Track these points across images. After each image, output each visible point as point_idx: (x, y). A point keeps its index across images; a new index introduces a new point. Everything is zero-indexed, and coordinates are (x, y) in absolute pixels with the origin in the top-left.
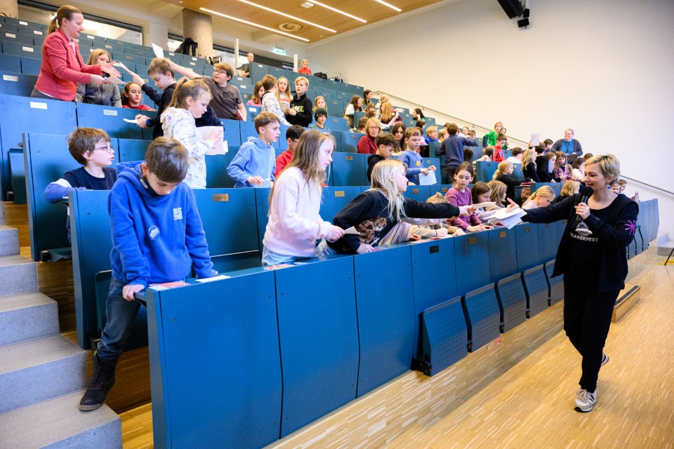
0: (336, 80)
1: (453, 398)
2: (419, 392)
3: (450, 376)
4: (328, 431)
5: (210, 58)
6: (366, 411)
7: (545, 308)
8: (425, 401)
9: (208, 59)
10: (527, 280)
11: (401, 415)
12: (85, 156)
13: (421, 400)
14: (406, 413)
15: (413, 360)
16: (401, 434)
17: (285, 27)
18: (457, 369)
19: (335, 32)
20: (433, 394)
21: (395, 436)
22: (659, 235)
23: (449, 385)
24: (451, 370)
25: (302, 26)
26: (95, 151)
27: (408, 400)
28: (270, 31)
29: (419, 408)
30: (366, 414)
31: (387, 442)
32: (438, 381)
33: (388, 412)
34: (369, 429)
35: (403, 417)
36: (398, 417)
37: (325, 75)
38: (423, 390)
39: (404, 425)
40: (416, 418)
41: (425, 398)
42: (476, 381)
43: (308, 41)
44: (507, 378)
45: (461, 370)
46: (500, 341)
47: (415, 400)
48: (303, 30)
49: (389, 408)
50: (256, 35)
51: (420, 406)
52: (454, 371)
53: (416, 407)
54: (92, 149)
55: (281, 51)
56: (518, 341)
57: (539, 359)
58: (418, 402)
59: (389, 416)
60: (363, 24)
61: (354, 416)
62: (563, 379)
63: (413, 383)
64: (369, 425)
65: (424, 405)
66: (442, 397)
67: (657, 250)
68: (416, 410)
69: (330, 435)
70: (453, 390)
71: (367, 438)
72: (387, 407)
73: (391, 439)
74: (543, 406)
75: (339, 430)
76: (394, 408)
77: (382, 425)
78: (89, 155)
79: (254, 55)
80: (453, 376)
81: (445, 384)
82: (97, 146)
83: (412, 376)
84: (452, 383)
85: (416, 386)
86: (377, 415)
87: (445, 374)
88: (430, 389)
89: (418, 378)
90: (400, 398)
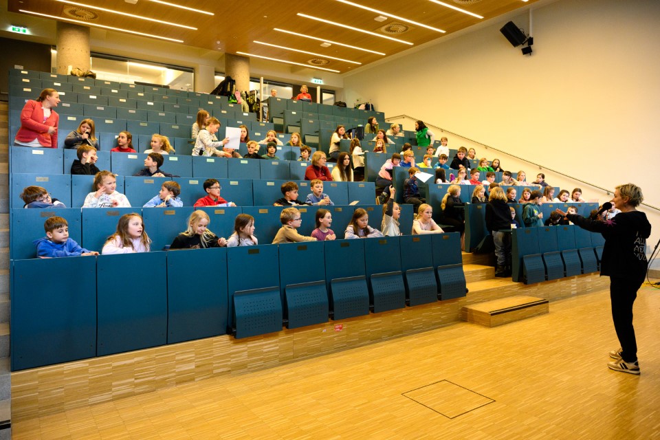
1: (275, 363)
2: (232, 351)
3: (272, 345)
4: (136, 359)
5: (246, 92)
6: (175, 354)
8: (240, 358)
11: (212, 364)
13: (234, 358)
14: (217, 363)
16: (211, 377)
17: (313, 62)
18: (280, 342)
19: (360, 64)
20: (249, 356)
21: (205, 377)
23: (269, 352)
24: (272, 341)
25: (329, 61)
27: (220, 354)
30: (174, 356)
31: (196, 380)
32: (255, 346)
33: (197, 358)
34: (177, 366)
35: (214, 365)
36: (208, 364)
37: (345, 104)
38: (237, 350)
39: (215, 372)
40: (229, 369)
41: (240, 356)
42: (306, 355)
43: (339, 72)
45: (285, 343)
46: (341, 328)
47: (227, 356)
49: (198, 356)
51: (233, 361)
52: (276, 342)
53: (229, 361)
55: (319, 80)
56: (368, 331)
58: (231, 358)
59: (198, 362)
60: (382, 57)
61: (162, 355)
63: (228, 343)
64: (176, 364)
65: (239, 361)
66: (261, 359)
68: (229, 363)
69: (139, 362)
70: (276, 357)
71: (174, 372)
72: (196, 355)
73: (201, 378)
75: (147, 361)
76: (204, 357)
77: (192, 366)
80: (277, 346)
81: (265, 350)
83: (225, 339)
84: (274, 351)
85: (230, 346)
86: (186, 359)
87: (264, 343)
88: (246, 351)
89: (231, 340)
90: (211, 351)
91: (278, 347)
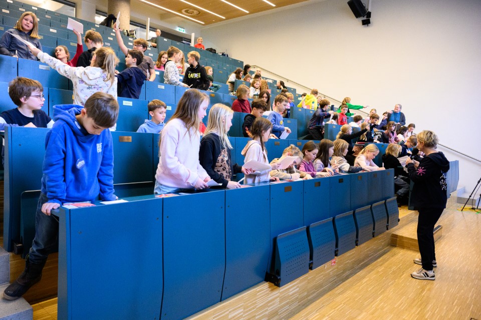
0: (223, 54)
1: (296, 305)
2: (270, 299)
3: (295, 287)
5: (127, 31)
6: (228, 312)
7: (370, 239)
8: (274, 305)
9: (125, 31)
10: (357, 217)
11: (255, 316)
12: (22, 100)
14: (259, 314)
15: (267, 273)
17: (186, 11)
18: (300, 282)
19: (224, 18)
20: (281, 301)
22: (458, 188)
23: (293, 294)
24: (295, 283)
25: (200, 12)
26: (31, 97)
27: (261, 305)
28: (175, 14)
29: (270, 311)
30: (228, 314)
32: (285, 291)
33: (245, 313)
36: (252, 317)
37: (215, 50)
38: (273, 297)
41: (274, 304)
42: (314, 292)
43: (203, 23)
44: (339, 291)
45: (303, 283)
46: (334, 262)
47: (266, 305)
48: (200, 15)
49: (246, 311)
50: (164, 16)
51: (270, 310)
52: (298, 283)
53: (267, 310)
54: (28, 95)
55: (183, 29)
56: (348, 263)
57: (363, 277)
58: (269, 307)
59: (244, 317)
60: (246, 14)
61: (220, 315)
62: (381, 294)
63: (266, 291)
65: (274, 309)
66: (287, 303)
67: (456, 199)
68: (267, 313)
70: (297, 298)
72: (244, 309)
74: (364, 314)
76: (250, 310)
78: (25, 100)
79: (161, 31)
80: (298, 287)
81: (290, 293)
82: (33, 93)
83: (265, 286)
84: (295, 293)
85: (268, 294)
86: (236, 315)
87: (291, 286)
88: (278, 297)
89: (269, 287)
90: (256, 303)
91: (298, 289)
